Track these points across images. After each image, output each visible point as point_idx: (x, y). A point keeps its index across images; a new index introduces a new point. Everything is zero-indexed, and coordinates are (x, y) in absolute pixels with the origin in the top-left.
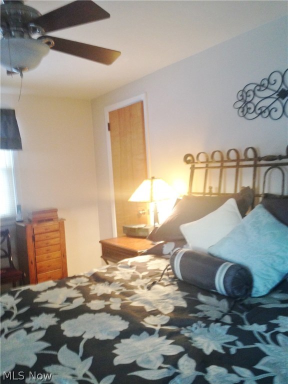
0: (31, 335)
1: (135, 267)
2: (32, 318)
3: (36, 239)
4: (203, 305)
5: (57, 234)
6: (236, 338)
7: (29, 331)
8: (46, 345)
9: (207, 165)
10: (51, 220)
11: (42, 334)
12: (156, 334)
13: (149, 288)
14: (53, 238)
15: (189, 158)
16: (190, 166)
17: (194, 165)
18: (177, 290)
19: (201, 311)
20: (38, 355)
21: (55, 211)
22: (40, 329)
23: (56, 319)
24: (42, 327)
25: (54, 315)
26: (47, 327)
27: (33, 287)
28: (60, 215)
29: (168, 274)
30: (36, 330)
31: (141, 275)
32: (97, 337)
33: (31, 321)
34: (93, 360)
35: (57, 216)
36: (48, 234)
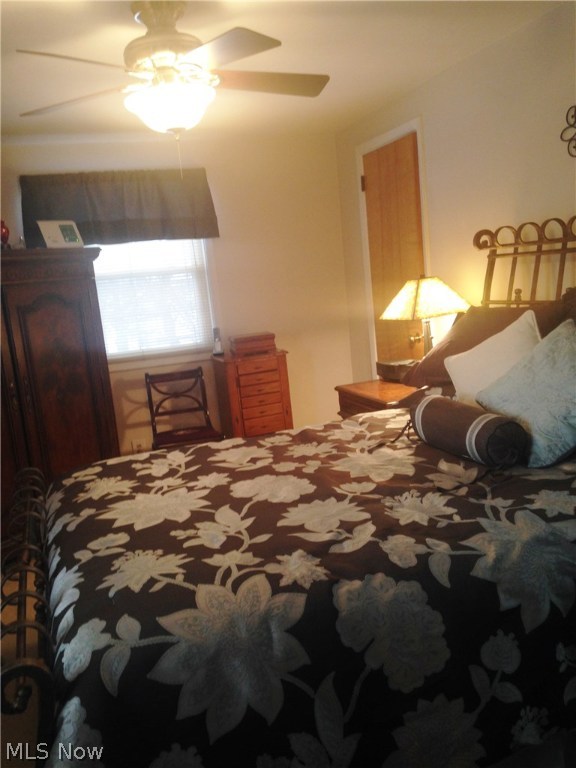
0: (192, 493)
1: (366, 425)
2: (199, 477)
3: (242, 383)
4: (438, 474)
5: (275, 376)
6: (455, 511)
7: (190, 489)
8: (206, 503)
9: (516, 250)
10: (266, 352)
11: (205, 492)
12: (347, 501)
13: (370, 451)
14: (269, 383)
15: (485, 238)
16: (487, 252)
17: (495, 251)
18: (411, 455)
19: (432, 481)
20: (193, 512)
21: (271, 337)
22: (205, 488)
23: (229, 479)
24: (208, 486)
25: (226, 475)
26: (213, 486)
27: (213, 445)
28: (280, 345)
29: (408, 436)
30: (200, 489)
31: (369, 435)
32: (269, 500)
33: (198, 480)
34: (255, 521)
35: (274, 345)
36: (261, 376)
